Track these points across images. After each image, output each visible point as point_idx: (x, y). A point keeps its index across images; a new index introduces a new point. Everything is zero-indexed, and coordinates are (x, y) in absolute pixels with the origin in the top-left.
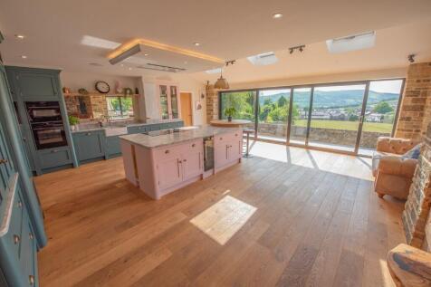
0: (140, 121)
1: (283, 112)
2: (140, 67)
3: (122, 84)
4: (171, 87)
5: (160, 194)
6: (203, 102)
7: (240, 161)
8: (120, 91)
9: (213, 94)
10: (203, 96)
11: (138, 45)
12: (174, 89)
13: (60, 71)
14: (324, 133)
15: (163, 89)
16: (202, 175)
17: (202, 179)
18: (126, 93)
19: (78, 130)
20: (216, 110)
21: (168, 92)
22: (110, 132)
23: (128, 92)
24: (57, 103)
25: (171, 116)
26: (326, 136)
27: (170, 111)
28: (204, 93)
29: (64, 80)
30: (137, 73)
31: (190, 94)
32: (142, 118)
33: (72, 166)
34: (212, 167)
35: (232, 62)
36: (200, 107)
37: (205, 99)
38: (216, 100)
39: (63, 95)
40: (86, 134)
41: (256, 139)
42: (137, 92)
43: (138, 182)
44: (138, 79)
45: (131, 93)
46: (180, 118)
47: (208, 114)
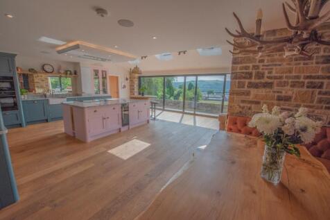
0: (77, 95)
1: (190, 94)
2: (79, 57)
3: (64, 67)
4: (103, 71)
5: (89, 139)
6: (127, 83)
7: (148, 122)
8: (62, 72)
9: (134, 78)
10: (127, 79)
11: (78, 45)
12: (104, 72)
13: (16, 55)
14: (208, 107)
15: (96, 72)
16: (120, 129)
17: (120, 131)
18: (66, 74)
19: (26, 99)
20: (136, 90)
21: (100, 75)
22: (53, 101)
23: (69, 72)
24: (12, 78)
25: (101, 92)
26: (209, 109)
27: (101, 88)
28: (128, 77)
29: (19, 62)
30: (76, 60)
31: (117, 78)
32: (79, 93)
33: (20, 125)
34: (128, 124)
35: (145, 57)
36: (124, 87)
37: (129, 81)
38: (136, 82)
39: (17, 72)
40: (34, 101)
41: (164, 110)
42: (75, 73)
43: (74, 133)
44: (77, 64)
45: (71, 74)
46: (109, 94)
47: (131, 92)
